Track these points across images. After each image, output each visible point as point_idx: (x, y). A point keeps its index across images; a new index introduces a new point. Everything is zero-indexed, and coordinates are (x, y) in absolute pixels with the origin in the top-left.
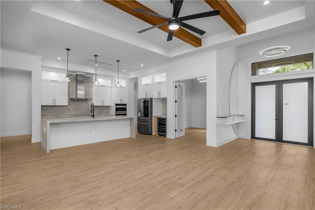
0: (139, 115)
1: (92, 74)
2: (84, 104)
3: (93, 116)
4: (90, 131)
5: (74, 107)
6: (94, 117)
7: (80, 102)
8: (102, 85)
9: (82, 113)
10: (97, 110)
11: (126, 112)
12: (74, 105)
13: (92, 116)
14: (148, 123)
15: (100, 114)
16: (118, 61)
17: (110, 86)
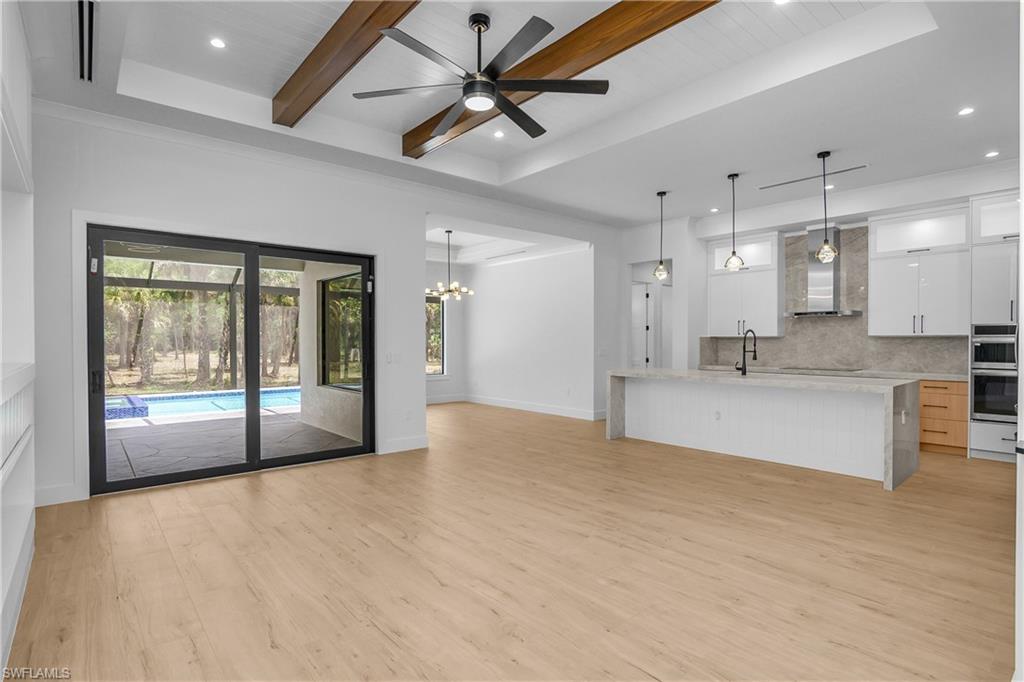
1: (864, 217)
2: (848, 331)
5: (811, 341)
6: (744, 373)
7: (832, 324)
8: (910, 248)
9: (839, 361)
10: (905, 354)
11: (1017, 370)
12: (811, 332)
13: (737, 369)
15: (923, 372)
17: (962, 245)
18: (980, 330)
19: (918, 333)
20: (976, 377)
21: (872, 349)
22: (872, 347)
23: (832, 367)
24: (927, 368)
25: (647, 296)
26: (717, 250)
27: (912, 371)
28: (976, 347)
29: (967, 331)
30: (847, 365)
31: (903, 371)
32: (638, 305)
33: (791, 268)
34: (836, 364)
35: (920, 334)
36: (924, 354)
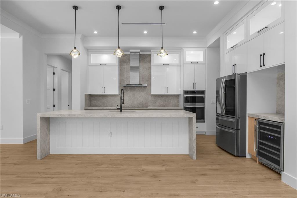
0: (219, 111)
3: (121, 109)
4: (110, 134)
6: (121, 111)
8: (164, 63)
11: (205, 105)
13: (118, 109)
14: (234, 129)
16: (162, 8)
17: (177, 64)
18: (186, 92)
19: (166, 93)
20: (185, 108)
21: (150, 99)
22: (150, 98)
23: (138, 106)
24: (166, 105)
25: (54, 73)
26: (91, 54)
27: (162, 107)
28: (185, 98)
29: (182, 93)
30: (142, 105)
31: (159, 106)
32: (49, 78)
33: (122, 67)
34: (138, 105)
35: (167, 94)
36: (165, 101)
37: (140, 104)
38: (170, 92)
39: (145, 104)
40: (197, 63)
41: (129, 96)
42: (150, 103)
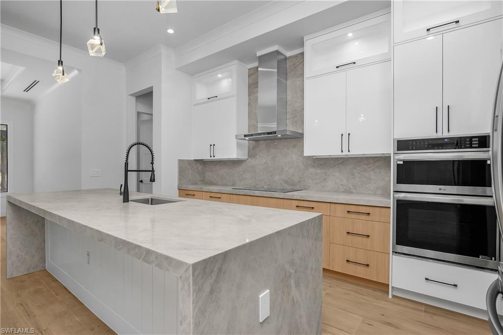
5: (266, 163)
10: (337, 174)
12: (266, 154)
17: (383, 54)
18: (403, 145)
19: (345, 152)
20: (397, 201)
21: (311, 170)
22: (311, 168)
27: (343, 192)
28: (398, 165)
29: (389, 149)
34: (283, 183)
35: (348, 153)
36: (353, 175)
37: (286, 182)
38: (358, 149)
39: (299, 182)
40: (454, 25)
41: (264, 161)
42: (310, 181)
